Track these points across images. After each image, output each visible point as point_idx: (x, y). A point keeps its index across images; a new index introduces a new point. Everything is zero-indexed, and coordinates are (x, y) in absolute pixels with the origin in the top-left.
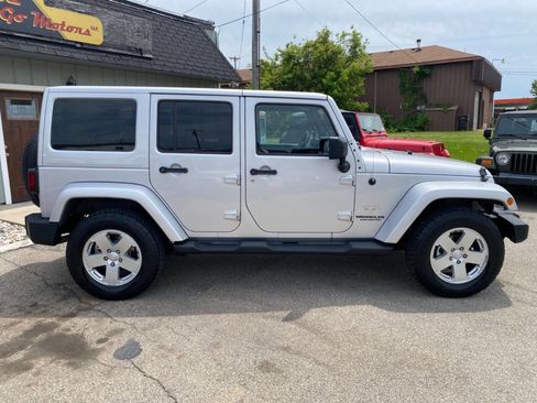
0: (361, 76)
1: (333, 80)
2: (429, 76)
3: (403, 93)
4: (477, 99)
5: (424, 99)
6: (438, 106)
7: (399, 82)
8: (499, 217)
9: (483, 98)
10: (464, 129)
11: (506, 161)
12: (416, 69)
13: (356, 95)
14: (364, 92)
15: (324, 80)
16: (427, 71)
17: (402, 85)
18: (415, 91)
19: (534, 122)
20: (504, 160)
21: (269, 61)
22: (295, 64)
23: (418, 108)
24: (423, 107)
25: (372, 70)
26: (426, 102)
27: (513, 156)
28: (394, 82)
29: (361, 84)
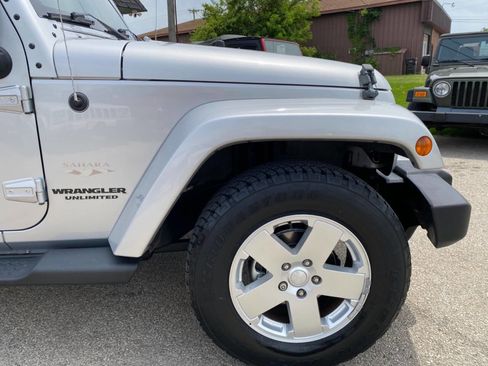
0: (308, 19)
1: (277, 22)
2: (377, 18)
3: (351, 37)
4: (425, 43)
5: (372, 43)
6: (386, 50)
7: (348, 27)
8: (407, 180)
9: (432, 42)
10: (412, 72)
11: (445, 93)
12: (364, 12)
13: (302, 39)
14: (311, 36)
15: (268, 24)
16: (375, 13)
17: (351, 30)
18: (363, 35)
19: (483, 43)
20: (444, 90)
21: (215, 6)
22: (240, 8)
23: (366, 53)
24: (372, 52)
25: (319, 14)
26: (374, 46)
27: (456, 84)
28: (342, 25)
29: (308, 27)
